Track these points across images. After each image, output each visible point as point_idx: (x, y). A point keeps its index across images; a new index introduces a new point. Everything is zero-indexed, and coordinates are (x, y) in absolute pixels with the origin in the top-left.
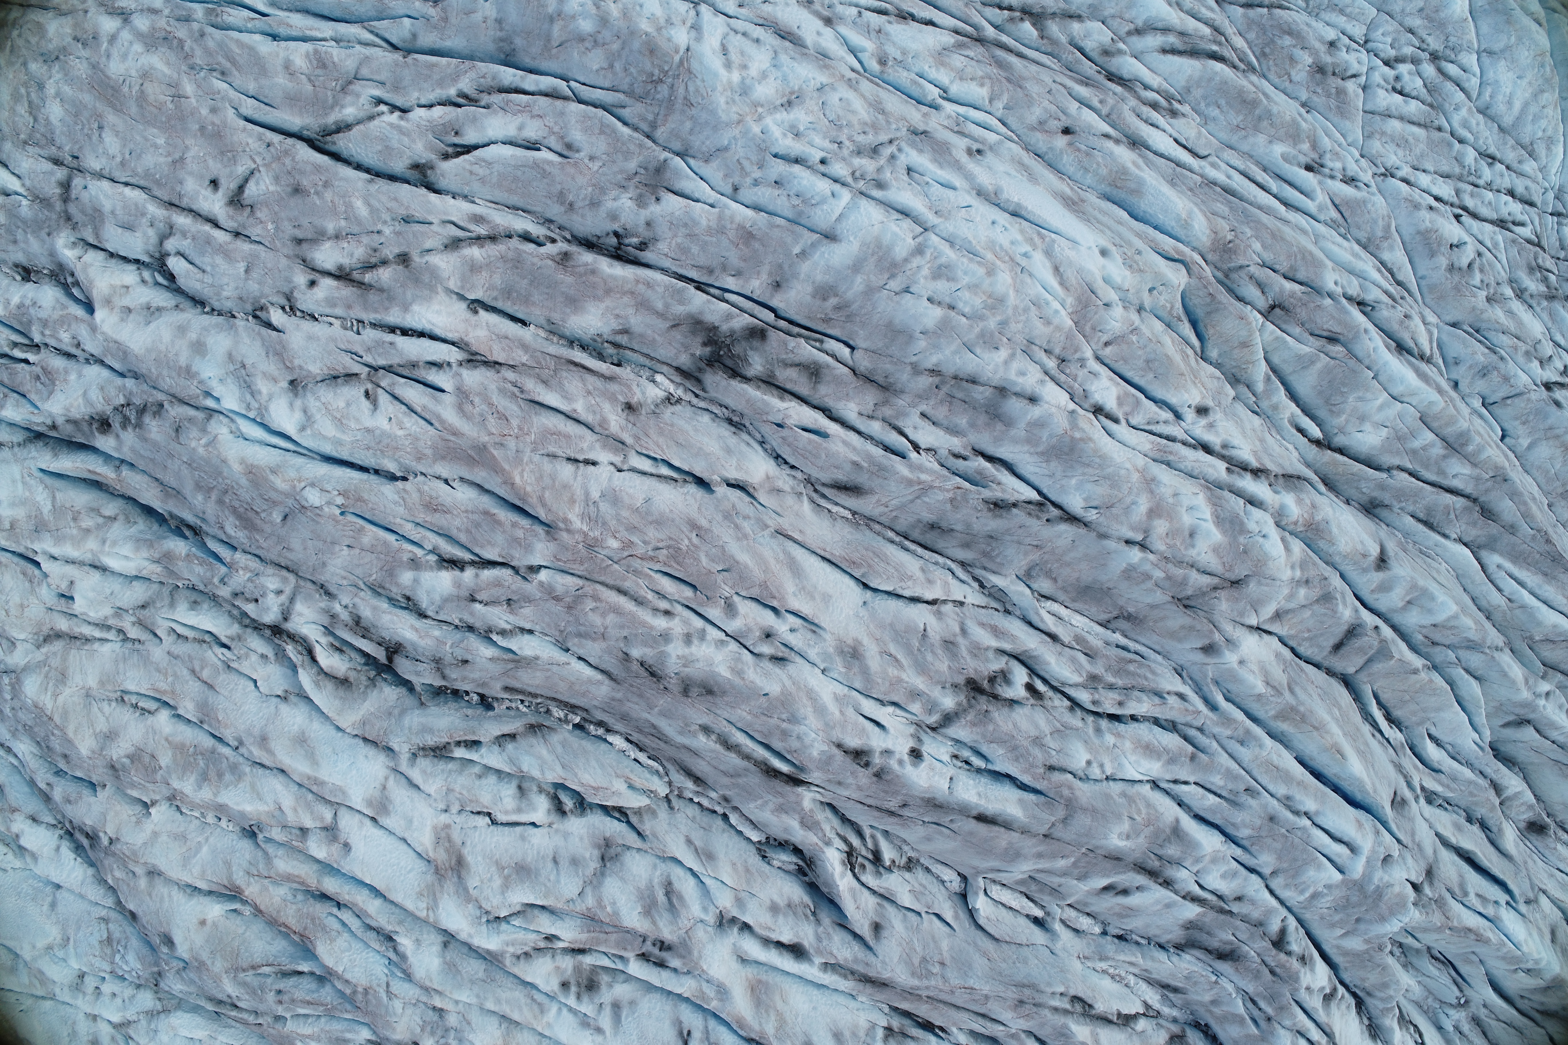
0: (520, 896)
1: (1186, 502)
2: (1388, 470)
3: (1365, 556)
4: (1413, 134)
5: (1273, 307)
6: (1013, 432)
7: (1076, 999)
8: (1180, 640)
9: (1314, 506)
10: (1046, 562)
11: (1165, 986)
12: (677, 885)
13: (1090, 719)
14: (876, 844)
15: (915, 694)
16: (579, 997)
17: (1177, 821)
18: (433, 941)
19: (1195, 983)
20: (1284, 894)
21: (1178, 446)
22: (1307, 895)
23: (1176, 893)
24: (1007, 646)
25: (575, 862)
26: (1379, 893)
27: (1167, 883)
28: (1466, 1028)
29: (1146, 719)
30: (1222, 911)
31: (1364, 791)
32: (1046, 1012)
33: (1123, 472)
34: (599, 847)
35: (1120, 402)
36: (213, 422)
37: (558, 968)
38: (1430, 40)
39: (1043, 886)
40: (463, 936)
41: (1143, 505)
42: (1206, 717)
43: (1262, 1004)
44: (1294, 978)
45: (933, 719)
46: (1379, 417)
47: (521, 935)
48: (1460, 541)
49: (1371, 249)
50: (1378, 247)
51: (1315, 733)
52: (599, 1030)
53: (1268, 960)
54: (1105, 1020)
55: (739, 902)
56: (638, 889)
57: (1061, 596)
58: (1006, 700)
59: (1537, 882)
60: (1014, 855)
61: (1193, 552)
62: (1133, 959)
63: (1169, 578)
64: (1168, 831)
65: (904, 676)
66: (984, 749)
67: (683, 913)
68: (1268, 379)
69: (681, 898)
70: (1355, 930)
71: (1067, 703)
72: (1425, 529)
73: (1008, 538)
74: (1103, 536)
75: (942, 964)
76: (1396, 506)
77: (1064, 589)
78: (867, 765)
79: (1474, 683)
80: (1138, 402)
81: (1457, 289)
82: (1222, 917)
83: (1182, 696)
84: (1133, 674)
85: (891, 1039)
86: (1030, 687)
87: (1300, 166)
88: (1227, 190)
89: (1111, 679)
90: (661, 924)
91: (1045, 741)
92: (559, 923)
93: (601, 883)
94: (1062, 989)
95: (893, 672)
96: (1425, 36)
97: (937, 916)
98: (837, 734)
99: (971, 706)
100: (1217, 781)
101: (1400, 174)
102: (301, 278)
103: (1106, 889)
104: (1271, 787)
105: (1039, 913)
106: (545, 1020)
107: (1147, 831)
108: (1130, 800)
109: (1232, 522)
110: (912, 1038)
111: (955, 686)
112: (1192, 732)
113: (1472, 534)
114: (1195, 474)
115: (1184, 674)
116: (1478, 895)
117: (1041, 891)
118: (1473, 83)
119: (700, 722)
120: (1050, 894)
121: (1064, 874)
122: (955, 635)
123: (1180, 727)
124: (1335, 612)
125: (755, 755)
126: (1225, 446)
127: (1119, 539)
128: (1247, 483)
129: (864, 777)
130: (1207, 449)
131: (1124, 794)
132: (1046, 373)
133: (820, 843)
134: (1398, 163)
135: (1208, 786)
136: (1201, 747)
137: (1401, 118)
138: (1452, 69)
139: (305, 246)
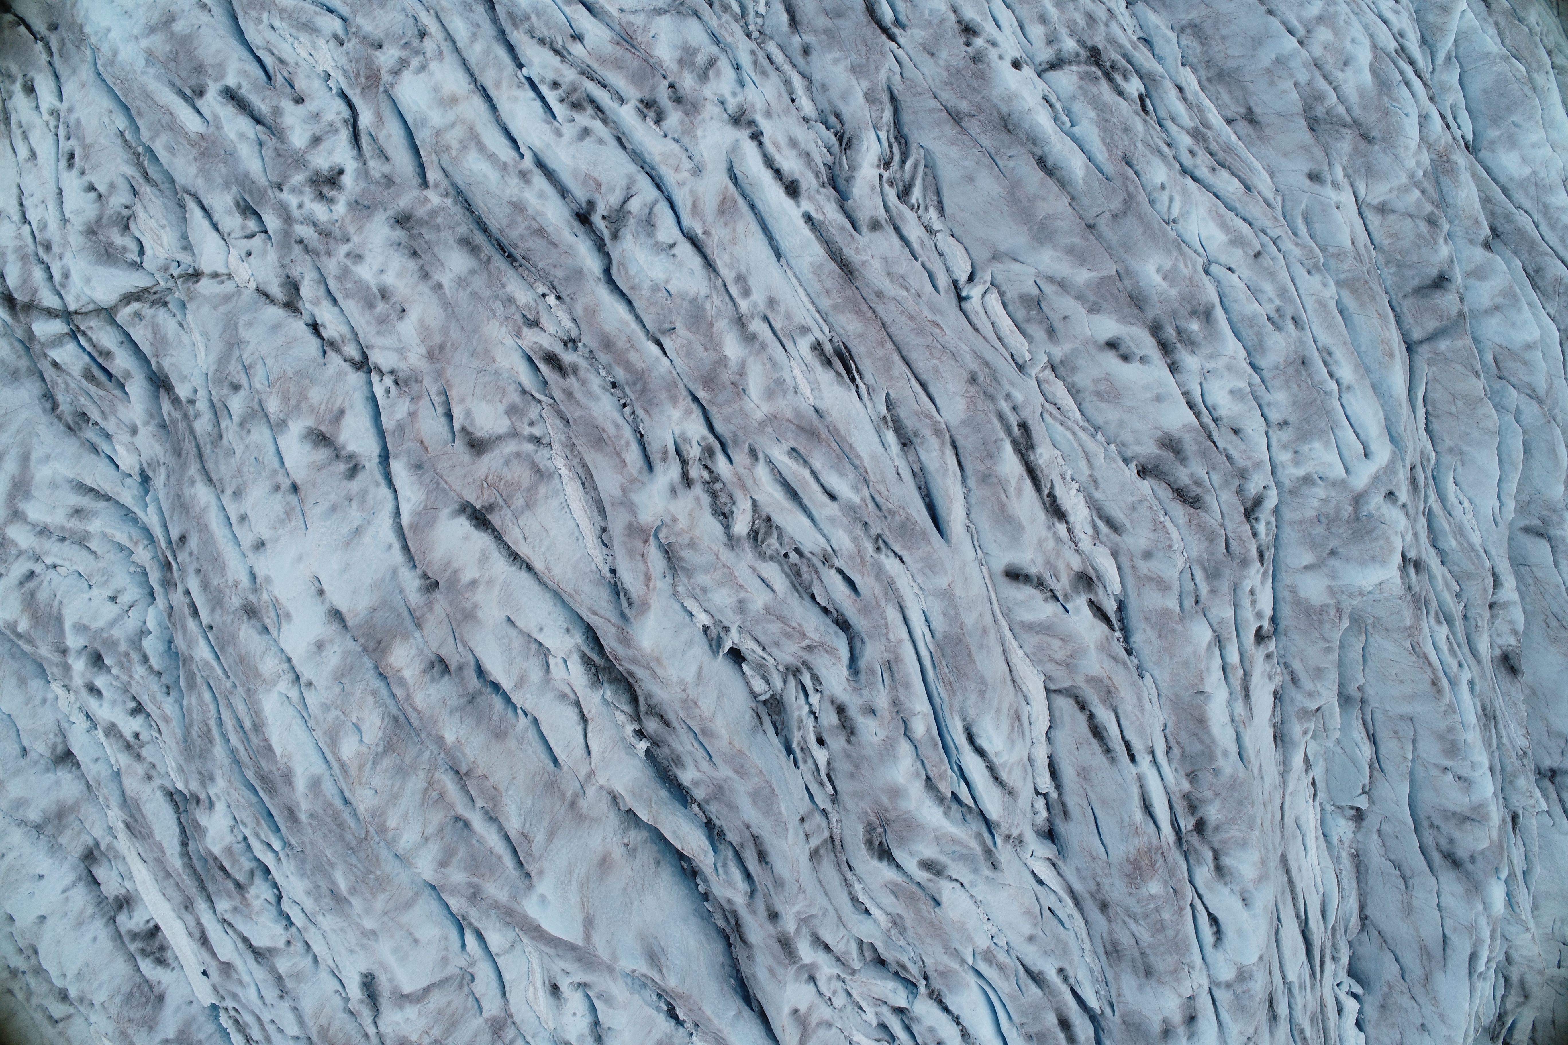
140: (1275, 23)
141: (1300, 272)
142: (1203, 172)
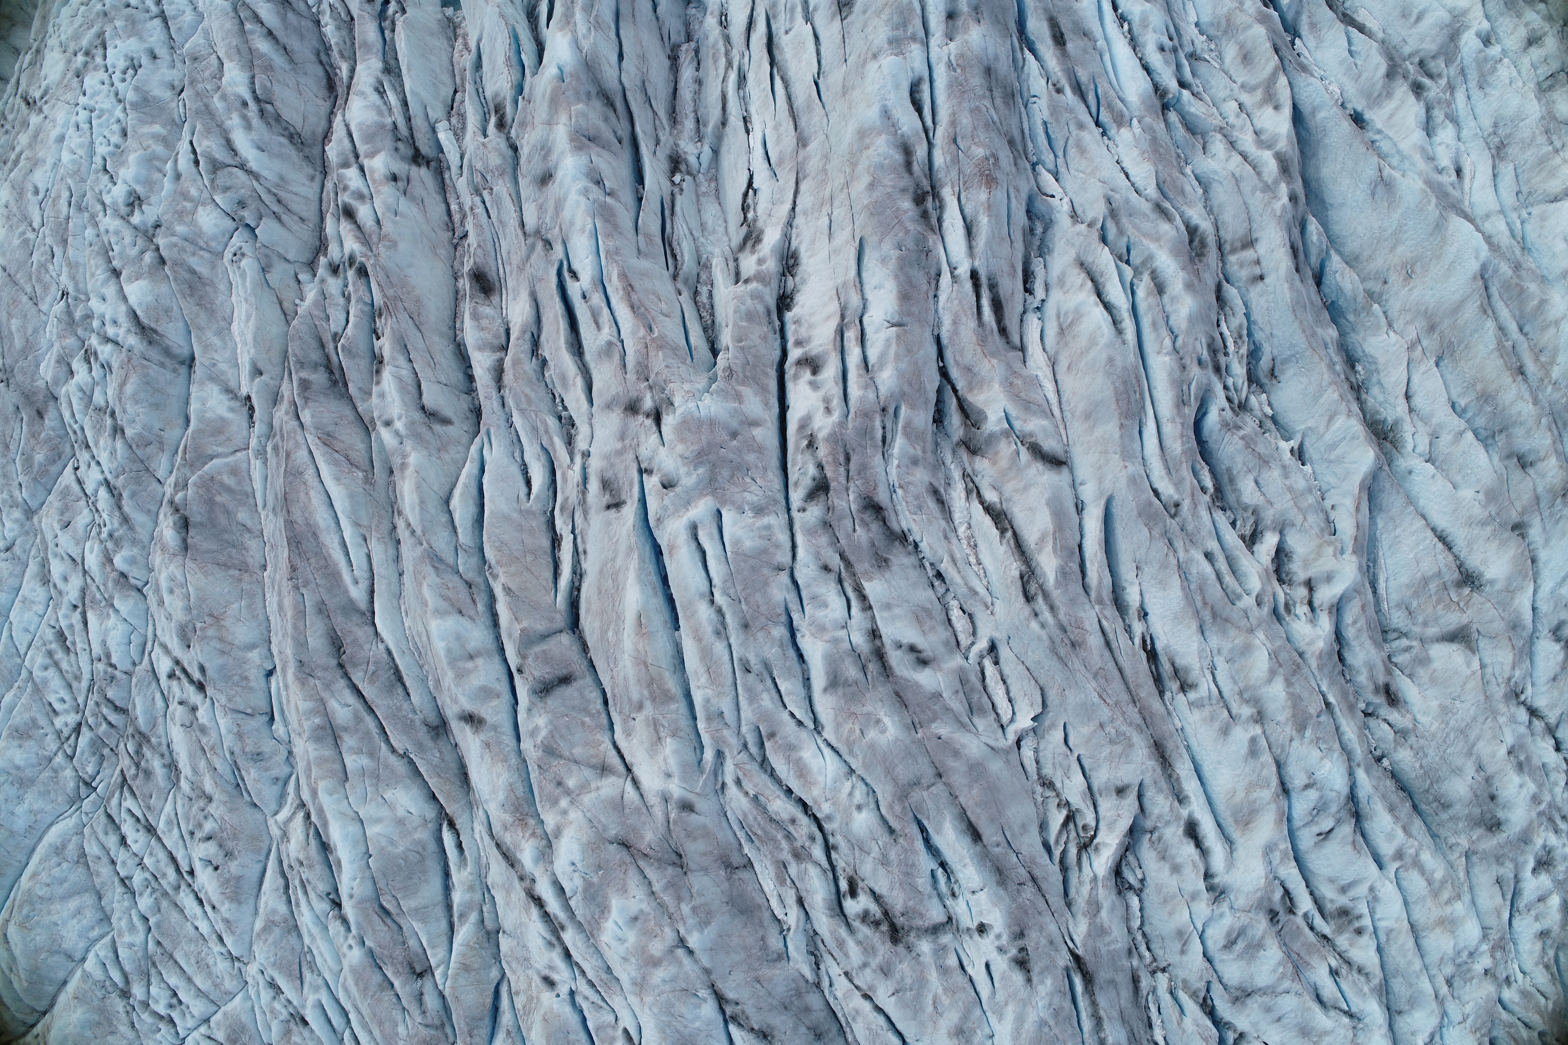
0: (1321, 1020)
1: (621, 950)
2: (405, 755)
3: (487, 745)
4: (188, 962)
5: (420, 975)
7: (1028, 598)
8: (704, 827)
9: (506, 828)
10: (759, 959)
11: (941, 502)
12: (1222, 942)
13: (828, 828)
14: (1060, 832)
15: (943, 970)
16: (1359, 917)
17: (825, 690)
18: (1403, 1024)
19: (917, 498)
20: (784, 539)
21: (590, 974)
22: (766, 520)
23: (873, 618)
24: (843, 932)
25: (1268, 1010)
26: (700, 457)
27: (874, 634)
28: (689, 124)
30: (848, 564)
31: (642, 560)
32: (1061, 616)
33: (656, 1010)
34: (1243, 1003)
37: (1351, 945)
38: (121, 1009)
41: (659, 975)
42: (733, 757)
43: (879, 434)
44: (835, 439)
45: (946, 939)
46: (385, 812)
47: (1349, 994)
48: (377, 633)
49: (291, 923)
50: (285, 921)
51: (650, 661)
52: (1372, 889)
53: (843, 480)
54: (1019, 547)
55: (1194, 896)
56: (1249, 963)
57: (767, 915)
58: (880, 905)
59: (524, 248)
60: (976, 770)
61: (645, 906)
63: (679, 899)
64: (840, 691)
65: (940, 991)
67: (1237, 925)
68: (462, 916)
69: (1228, 934)
70: (742, 423)
71: (834, 855)
72: (405, 678)
73: (775, 1002)
74: (707, 971)
75: (1102, 726)
76: (418, 719)
77: (761, 924)
78: (1022, 950)
80: (598, 1029)
81: (235, 837)
82: (852, 558)
83: (739, 782)
84: (763, 829)
85: (1190, 681)
86: (853, 893)
87: (312, 1031)
89: (784, 841)
90: (1260, 933)
91: (879, 856)
92: (1320, 983)
93: (1268, 987)
94: (1034, 625)
95: (945, 1000)
96: (123, 1015)
97: (1066, 743)
98: (1023, 993)
99: (911, 928)
100: (767, 701)
101: (223, 950)
103: (923, 662)
104: (726, 658)
105: (988, 663)
106: (1396, 926)
107: (858, 709)
108: (850, 745)
109: (593, 898)
110: (1173, 665)
111: (909, 949)
112: (754, 749)
113: (362, 633)
114: (592, 950)
115: (719, 786)
116: (599, 327)
117: (972, 690)
118: (101, 950)
120: (968, 681)
121: (948, 709)
122: (874, 971)
123: (759, 759)
125: (1087, 1002)
126: (551, 944)
127: (696, 961)
129: (1033, 940)
130: (567, 955)
131: (851, 752)
133: (1100, 884)
134: (219, 959)
135: (776, 697)
136: (756, 734)
137: (189, 980)
138: (116, 976)
140: (706, 962)
141: (729, 716)
142: (803, 820)
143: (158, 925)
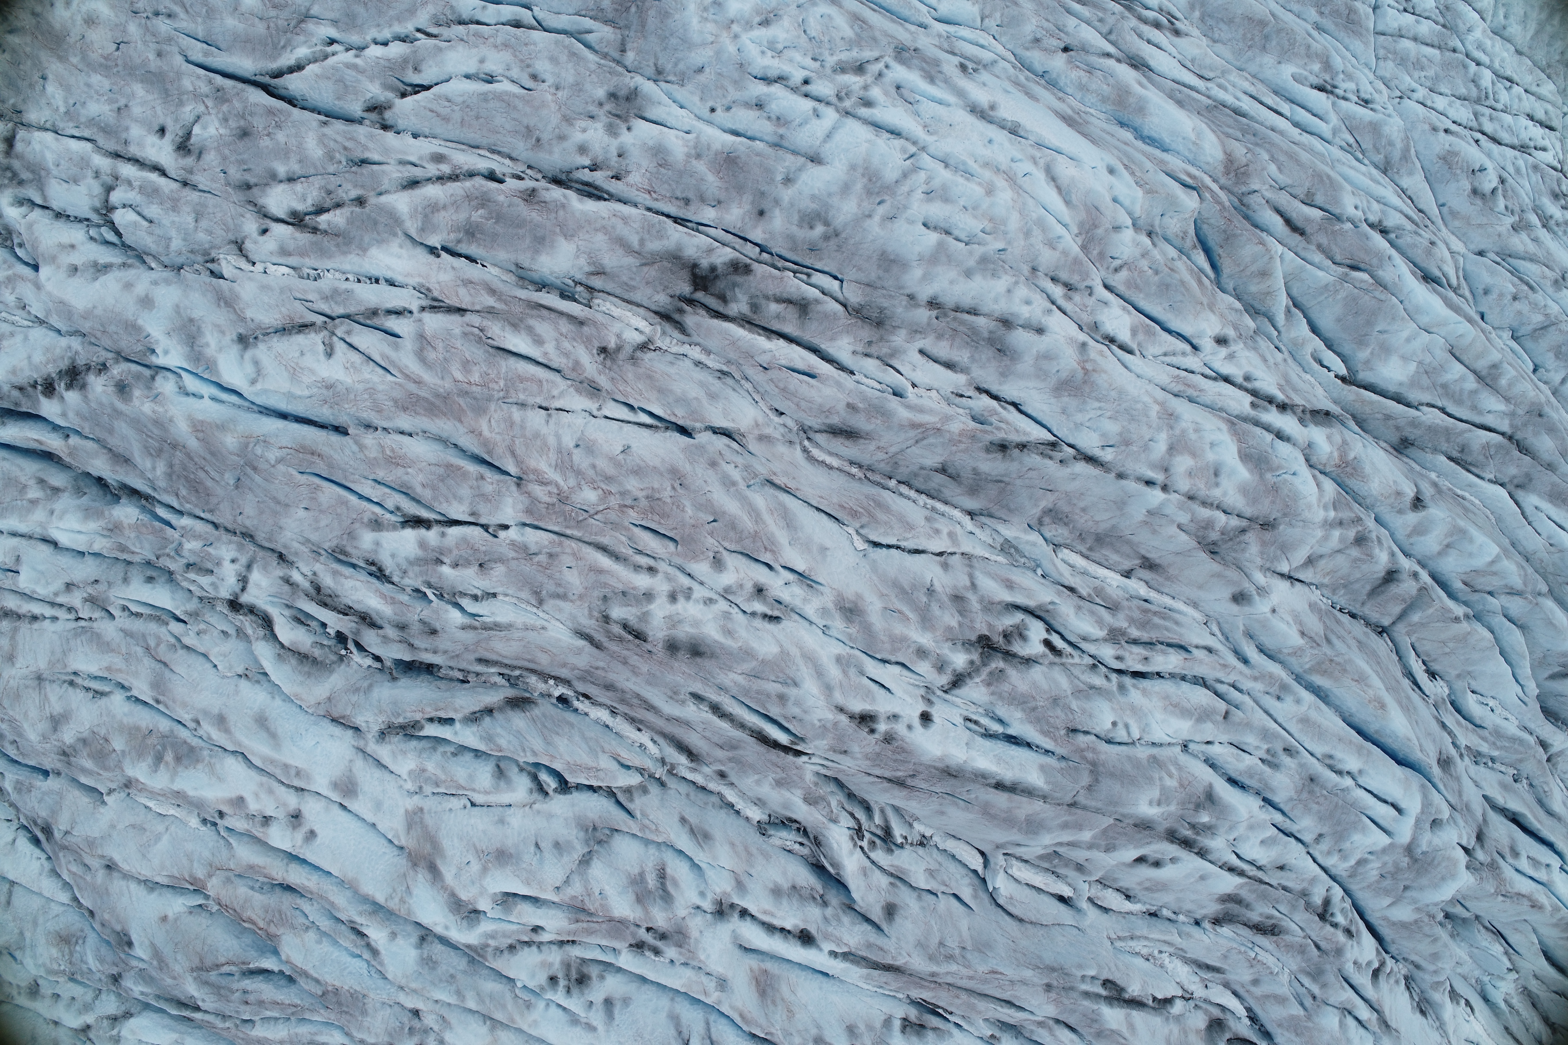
0: (499, 884)
1: (1210, 437)
2: (1419, 406)
3: (1400, 496)
4: (1426, 56)
6: (1020, 367)
7: (1107, 982)
8: (1210, 589)
9: (1345, 442)
10: (1059, 507)
11: (1202, 965)
12: (671, 871)
13: (1114, 677)
14: (886, 821)
15: (922, 653)
16: (568, 993)
17: (1211, 785)
18: (409, 937)
19: (1234, 961)
20: (1328, 862)
21: (1198, 379)
22: (1352, 861)
23: (1212, 862)
24: (1022, 601)
25: (559, 848)
26: (1429, 857)
27: (1202, 853)
28: (1516, 1001)
29: (1172, 676)
30: (1262, 882)
31: (1409, 748)
32: (1076, 997)
33: (1141, 406)
34: (585, 832)
35: (1134, 332)
36: (159, 379)
37: (544, 962)
39: (1067, 862)
40: (439, 930)
41: (1162, 442)
42: (1239, 671)
43: (1306, 981)
44: (1340, 953)
45: (944, 680)
46: (1406, 350)
48: (1497, 481)
49: (1389, 173)
50: (1397, 173)
51: (1356, 686)
52: (589, 1029)
53: (1313, 933)
54: (1139, 1004)
55: (740, 885)
56: (628, 875)
57: (1077, 545)
58: (1022, 658)
60: (1035, 827)
61: (1218, 492)
62: (1167, 938)
63: (1194, 520)
64: (1201, 795)
65: (911, 633)
66: (1002, 711)
67: (678, 899)
68: (1288, 311)
69: (675, 883)
70: (1404, 898)
71: (1088, 660)
72: (1458, 469)
73: (1020, 482)
74: (1121, 476)
76: (1428, 444)
77: (1080, 537)
78: (873, 730)
79: (1517, 633)
80: (1154, 334)
82: (1261, 888)
83: (1210, 650)
84: (1158, 628)
85: (909, 1032)
86: (1047, 643)
87: (1310, 86)
88: (1238, 112)
89: (1135, 633)
90: (654, 912)
91: (1067, 702)
92: (545, 914)
93: (587, 871)
94: (1092, 973)
95: (899, 629)
97: (956, 896)
98: (841, 698)
99: (984, 665)
100: (1252, 740)
101: (1416, 96)
102: (250, 225)
103: (1138, 860)
104: (1311, 747)
105: (1065, 891)
106: (532, 1018)
107: (1179, 796)
108: (1160, 764)
109: (1259, 459)
110: (931, 1030)
111: (967, 643)
112: (1225, 688)
113: (1508, 474)
114: (1218, 408)
116: (1529, 859)
117: (1066, 866)
119: (691, 690)
120: (1077, 869)
121: (1091, 846)
122: (964, 589)
123: (1210, 682)
124: (1370, 556)
125: (751, 725)
126: (1247, 378)
127: (1139, 479)
128: (1273, 417)
129: (869, 743)
130: (1228, 381)
132: (1053, 303)
133: (825, 821)
134: (1413, 85)
135: (1243, 746)
136: (1234, 703)
137: (1415, 39)
139: (255, 190)
143: (1465, 67)
